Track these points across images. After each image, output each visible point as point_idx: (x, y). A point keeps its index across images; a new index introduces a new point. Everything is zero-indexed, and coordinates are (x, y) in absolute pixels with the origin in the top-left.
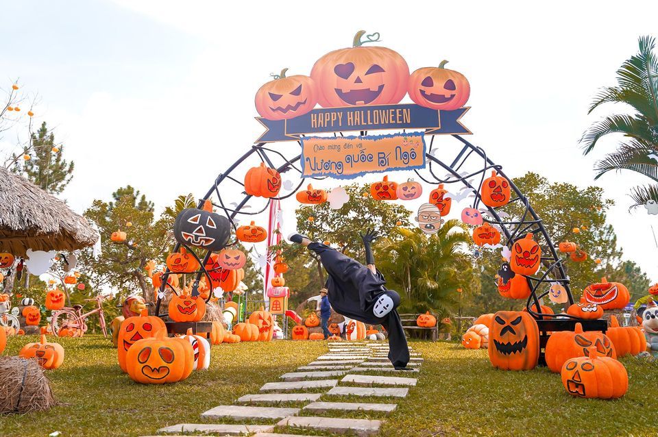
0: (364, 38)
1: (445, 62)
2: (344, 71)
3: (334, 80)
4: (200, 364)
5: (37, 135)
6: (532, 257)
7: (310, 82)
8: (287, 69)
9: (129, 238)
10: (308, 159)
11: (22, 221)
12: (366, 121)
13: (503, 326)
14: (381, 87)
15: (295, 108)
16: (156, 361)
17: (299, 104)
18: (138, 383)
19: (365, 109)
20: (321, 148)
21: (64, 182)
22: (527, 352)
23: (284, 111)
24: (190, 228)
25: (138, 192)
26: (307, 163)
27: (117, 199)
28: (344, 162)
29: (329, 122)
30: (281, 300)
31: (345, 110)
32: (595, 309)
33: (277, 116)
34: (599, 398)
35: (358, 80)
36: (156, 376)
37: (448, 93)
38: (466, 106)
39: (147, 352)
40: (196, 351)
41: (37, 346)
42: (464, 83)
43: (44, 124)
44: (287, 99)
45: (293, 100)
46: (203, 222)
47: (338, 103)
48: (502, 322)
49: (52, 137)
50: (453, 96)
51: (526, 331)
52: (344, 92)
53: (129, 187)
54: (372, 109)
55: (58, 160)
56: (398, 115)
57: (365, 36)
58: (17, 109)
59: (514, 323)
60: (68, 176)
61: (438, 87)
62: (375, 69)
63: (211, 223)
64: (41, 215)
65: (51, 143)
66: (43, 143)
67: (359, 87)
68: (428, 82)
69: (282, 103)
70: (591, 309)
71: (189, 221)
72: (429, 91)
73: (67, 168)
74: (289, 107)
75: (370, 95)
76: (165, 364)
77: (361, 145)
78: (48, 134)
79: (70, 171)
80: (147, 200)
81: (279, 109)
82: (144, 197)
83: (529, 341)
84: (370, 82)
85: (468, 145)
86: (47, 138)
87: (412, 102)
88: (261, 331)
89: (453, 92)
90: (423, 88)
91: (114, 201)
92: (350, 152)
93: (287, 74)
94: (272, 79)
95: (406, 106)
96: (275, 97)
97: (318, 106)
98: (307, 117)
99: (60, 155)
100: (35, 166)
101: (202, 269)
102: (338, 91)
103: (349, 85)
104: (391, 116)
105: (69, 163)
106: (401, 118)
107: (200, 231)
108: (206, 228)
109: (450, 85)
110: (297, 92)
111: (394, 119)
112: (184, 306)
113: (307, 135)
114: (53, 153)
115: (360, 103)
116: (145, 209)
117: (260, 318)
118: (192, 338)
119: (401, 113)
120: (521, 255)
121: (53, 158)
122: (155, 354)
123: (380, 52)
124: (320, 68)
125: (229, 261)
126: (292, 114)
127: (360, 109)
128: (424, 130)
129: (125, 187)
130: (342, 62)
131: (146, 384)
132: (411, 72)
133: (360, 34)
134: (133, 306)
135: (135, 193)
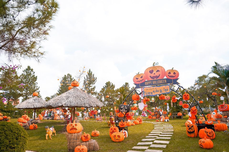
0: (155, 64)
1: (173, 68)
2: (151, 72)
3: (150, 74)
4: (126, 136)
5: (89, 72)
6: (195, 112)
7: (144, 75)
8: (139, 72)
9: (110, 96)
10: (145, 92)
11: (89, 105)
12: (157, 83)
13: (189, 128)
14: (159, 75)
15: (141, 81)
16: (117, 138)
17: (142, 80)
18: (114, 142)
19: (156, 80)
20: (148, 89)
21: (95, 82)
22: (195, 134)
23: (139, 82)
24: (122, 109)
25: (111, 83)
26: (145, 93)
27: (107, 85)
28: (153, 92)
29: (149, 84)
30: (146, 108)
31: (152, 81)
32: (211, 122)
33: (138, 83)
34: (206, 149)
35: (154, 74)
36: (117, 140)
37: (174, 75)
38: (178, 78)
39: (115, 136)
40: (125, 134)
41: (94, 132)
42: (178, 72)
43: (90, 69)
44: (140, 79)
45: (141, 79)
46: (124, 108)
47: (151, 79)
48: (189, 127)
49: (92, 72)
50: (175, 76)
51: (194, 129)
52: (151, 77)
53: (109, 81)
54: (158, 80)
55: (93, 77)
56: (164, 81)
57: (155, 63)
58: (85, 72)
59: (191, 127)
60: (96, 81)
61: (172, 74)
62: (158, 71)
63: (126, 108)
64: (92, 103)
65: (91, 74)
66: (90, 74)
67: (155, 75)
68: (170, 73)
69: (139, 80)
70: (210, 122)
71: (121, 107)
72: (170, 75)
73: (95, 79)
74: (140, 81)
75: (157, 77)
76: (119, 138)
77: (156, 88)
78: (91, 71)
79: (96, 79)
80: (113, 84)
81: (138, 81)
82: (112, 84)
83: (195, 131)
84: (157, 74)
85: (180, 86)
86: (91, 73)
87: (167, 78)
88: (140, 122)
89: (175, 75)
90: (169, 74)
91: (106, 85)
92: (154, 90)
93: (139, 73)
94: (136, 75)
95: (165, 79)
96: (137, 79)
97: (146, 80)
98: (144, 83)
99: (93, 76)
100: (89, 79)
101: (125, 116)
102: (150, 77)
103: (152, 75)
104: (162, 81)
105: (95, 78)
106: (164, 82)
107: (124, 109)
108: (125, 109)
109: (174, 73)
110: (142, 77)
111: (163, 82)
112: (122, 124)
113: (145, 87)
114: (92, 76)
115: (155, 79)
116: (113, 86)
117: (139, 119)
118: (124, 131)
119: (164, 80)
120: (192, 111)
121: (92, 77)
122: (117, 136)
123: (158, 67)
124: (146, 71)
125: (131, 115)
126: (141, 82)
127: (155, 80)
128: (169, 84)
129: (108, 82)
130: (151, 70)
131: (115, 142)
132: (166, 71)
133: (154, 63)
134: (112, 119)
135: (110, 83)
